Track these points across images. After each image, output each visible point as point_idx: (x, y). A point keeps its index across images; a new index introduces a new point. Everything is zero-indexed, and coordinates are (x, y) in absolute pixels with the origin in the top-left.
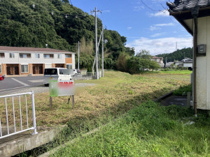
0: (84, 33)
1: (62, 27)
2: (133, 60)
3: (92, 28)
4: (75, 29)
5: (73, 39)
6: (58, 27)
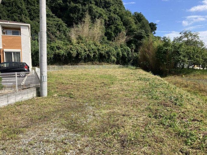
1: (60, 2)
2: (169, 48)
3: (105, 5)
4: (76, 5)
5: (73, 19)
6: (55, 3)
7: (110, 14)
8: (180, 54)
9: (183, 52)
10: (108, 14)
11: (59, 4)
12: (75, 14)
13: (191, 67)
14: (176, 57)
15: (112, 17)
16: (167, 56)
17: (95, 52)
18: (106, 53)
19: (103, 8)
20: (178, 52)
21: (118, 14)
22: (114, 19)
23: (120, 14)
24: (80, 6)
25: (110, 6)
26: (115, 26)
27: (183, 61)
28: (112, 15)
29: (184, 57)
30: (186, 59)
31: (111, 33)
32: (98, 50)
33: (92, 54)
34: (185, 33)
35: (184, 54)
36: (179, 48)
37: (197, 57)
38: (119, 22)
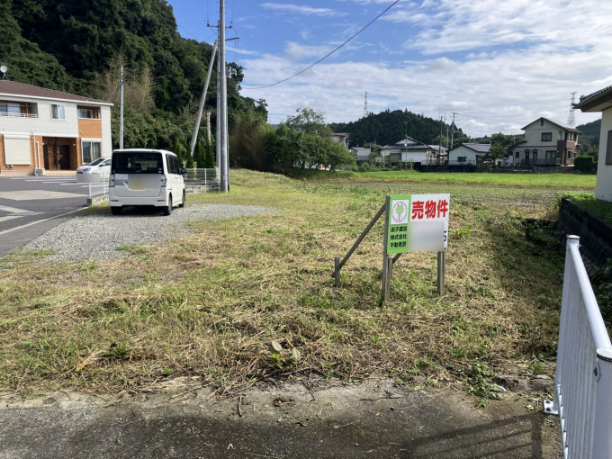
0: (119, 41)
1: (39, 12)
2: (284, 138)
3: (143, 28)
4: (86, 25)
5: (81, 57)
6: (25, 12)
7: (156, 50)
8: (299, 148)
9: (303, 144)
10: (152, 49)
11: (36, 16)
12: (85, 46)
13: (314, 167)
14: (295, 152)
15: (162, 57)
16: (282, 150)
17: (150, 136)
18: (170, 137)
19: (139, 34)
20: (297, 145)
21: (171, 49)
22: (167, 62)
23: (175, 49)
24: (94, 30)
25: (155, 29)
26: (169, 78)
27: (304, 158)
28: (161, 52)
29: (305, 151)
30: (308, 155)
31: (163, 93)
32: (156, 131)
33: (147, 140)
34: (303, 111)
35: (305, 147)
36: (297, 138)
37: (321, 152)
38: (176, 68)
